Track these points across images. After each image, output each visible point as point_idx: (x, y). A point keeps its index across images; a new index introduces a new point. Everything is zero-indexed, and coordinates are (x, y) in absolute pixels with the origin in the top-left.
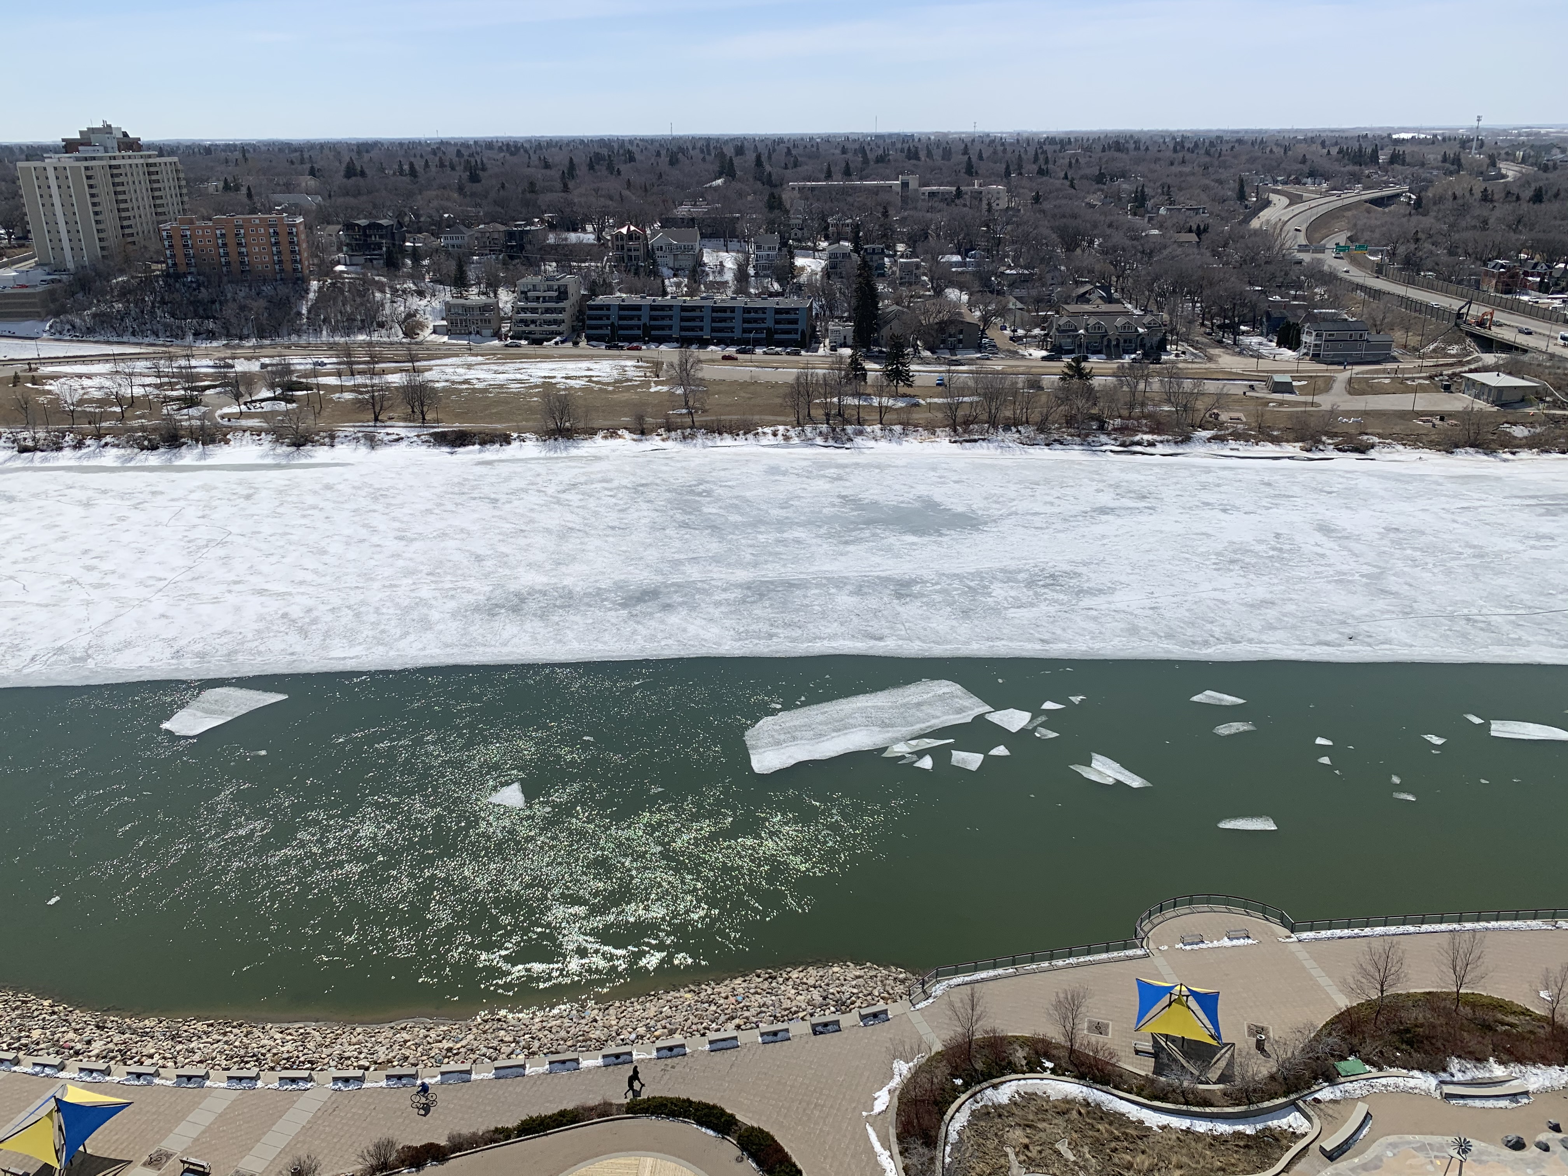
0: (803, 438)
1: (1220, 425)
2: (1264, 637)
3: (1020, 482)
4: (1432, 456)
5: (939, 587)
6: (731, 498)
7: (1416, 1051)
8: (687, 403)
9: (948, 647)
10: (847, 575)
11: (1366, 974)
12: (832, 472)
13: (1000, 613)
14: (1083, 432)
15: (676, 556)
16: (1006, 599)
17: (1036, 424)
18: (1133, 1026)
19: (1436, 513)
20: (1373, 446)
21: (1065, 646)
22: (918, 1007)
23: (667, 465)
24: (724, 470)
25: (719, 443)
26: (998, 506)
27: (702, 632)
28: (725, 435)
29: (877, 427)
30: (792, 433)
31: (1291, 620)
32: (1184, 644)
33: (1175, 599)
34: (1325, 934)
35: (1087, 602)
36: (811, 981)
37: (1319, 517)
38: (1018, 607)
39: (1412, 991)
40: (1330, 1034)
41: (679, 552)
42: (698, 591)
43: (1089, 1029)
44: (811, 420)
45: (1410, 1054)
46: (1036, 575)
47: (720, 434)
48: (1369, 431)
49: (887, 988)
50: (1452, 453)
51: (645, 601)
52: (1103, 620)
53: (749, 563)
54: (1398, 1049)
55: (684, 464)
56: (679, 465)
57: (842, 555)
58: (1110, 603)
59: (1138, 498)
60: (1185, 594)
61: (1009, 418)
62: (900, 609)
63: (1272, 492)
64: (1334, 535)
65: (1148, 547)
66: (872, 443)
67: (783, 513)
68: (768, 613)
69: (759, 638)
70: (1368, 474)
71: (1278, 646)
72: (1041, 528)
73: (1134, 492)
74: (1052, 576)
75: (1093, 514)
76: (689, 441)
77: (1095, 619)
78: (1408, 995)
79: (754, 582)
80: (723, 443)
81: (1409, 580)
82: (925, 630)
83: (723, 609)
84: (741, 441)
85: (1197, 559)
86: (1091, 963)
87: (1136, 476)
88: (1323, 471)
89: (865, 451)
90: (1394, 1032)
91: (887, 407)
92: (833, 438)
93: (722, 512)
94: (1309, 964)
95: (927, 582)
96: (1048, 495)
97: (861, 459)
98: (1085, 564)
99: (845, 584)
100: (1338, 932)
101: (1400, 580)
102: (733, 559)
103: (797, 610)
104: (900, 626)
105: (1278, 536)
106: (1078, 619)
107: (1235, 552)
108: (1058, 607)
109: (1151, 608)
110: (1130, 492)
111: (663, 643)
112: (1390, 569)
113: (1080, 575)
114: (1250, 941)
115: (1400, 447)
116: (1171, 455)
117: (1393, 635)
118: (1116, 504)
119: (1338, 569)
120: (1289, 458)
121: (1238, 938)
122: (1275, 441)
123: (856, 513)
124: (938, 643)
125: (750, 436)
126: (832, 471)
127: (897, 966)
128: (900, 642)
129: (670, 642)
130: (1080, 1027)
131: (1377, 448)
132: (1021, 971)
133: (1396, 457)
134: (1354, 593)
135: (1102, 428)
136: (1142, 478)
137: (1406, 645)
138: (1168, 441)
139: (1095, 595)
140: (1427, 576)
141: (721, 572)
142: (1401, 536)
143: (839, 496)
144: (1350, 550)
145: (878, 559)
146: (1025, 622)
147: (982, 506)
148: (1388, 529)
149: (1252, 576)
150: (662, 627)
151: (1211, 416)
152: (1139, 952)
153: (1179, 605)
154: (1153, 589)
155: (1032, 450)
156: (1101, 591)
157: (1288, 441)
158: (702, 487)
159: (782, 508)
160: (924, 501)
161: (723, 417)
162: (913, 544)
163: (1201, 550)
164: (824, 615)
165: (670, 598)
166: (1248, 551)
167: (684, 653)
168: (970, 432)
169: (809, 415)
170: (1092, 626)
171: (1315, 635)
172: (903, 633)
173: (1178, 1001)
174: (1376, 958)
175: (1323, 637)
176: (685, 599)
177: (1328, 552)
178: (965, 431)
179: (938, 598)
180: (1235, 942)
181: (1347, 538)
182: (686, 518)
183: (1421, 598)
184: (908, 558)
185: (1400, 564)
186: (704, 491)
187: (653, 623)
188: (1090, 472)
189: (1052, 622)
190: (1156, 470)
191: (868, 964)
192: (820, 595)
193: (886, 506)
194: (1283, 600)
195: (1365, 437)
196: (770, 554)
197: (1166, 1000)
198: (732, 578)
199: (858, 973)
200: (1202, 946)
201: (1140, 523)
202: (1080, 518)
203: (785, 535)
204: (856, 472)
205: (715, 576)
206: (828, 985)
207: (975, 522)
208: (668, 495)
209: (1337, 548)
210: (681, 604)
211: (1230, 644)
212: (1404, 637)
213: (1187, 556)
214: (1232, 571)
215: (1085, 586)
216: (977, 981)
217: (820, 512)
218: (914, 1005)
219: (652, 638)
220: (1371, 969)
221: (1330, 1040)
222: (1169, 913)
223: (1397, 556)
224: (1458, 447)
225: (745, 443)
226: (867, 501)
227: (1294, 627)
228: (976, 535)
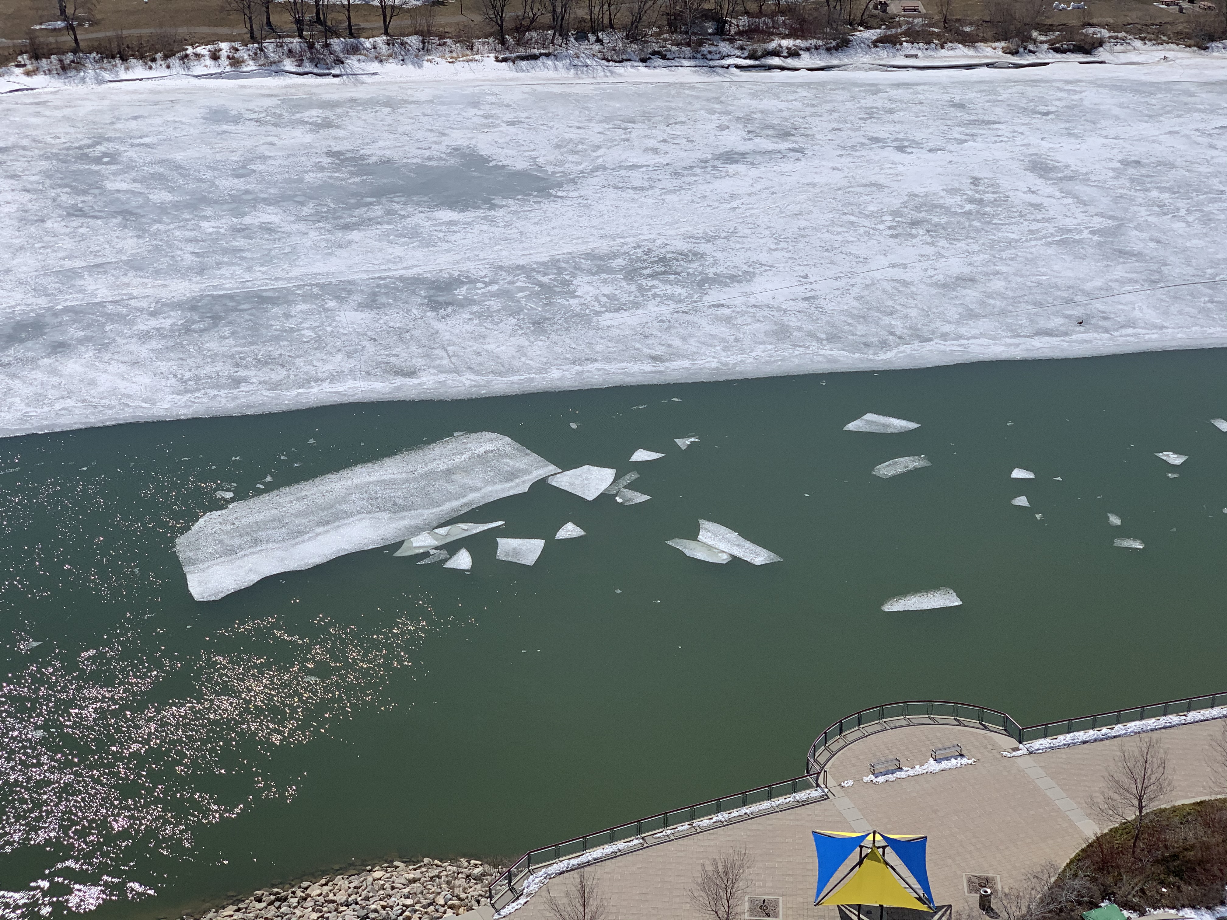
0: (262, 61)
1: (888, 21)
2: (963, 331)
3: (606, 120)
4: (1180, 54)
5: (494, 288)
6: (151, 163)
7: (1186, 883)
8: (63, 11)
9: (515, 378)
10: (351, 278)
11: (1119, 787)
12: (313, 114)
13: (590, 322)
14: (694, 38)
15: (68, 264)
16: (597, 299)
17: (624, 28)
18: (812, 899)
19: (1187, 136)
20: (1101, 43)
21: (686, 363)
22: (503, 912)
23: (38, 114)
24: (135, 118)
25: (123, 75)
26: (576, 158)
27: (122, 385)
28: (133, 61)
29: (381, 40)
30: (243, 54)
31: (998, 304)
32: (854, 348)
33: (838, 284)
34: (1063, 739)
35: (715, 295)
36: (341, 897)
37: (1032, 150)
38: (617, 310)
39: (1178, 803)
40: (1076, 875)
41: (71, 257)
42: (111, 318)
43: (751, 910)
44: (273, 31)
45: (1179, 887)
46: (639, 259)
47: (124, 59)
48: (1095, 21)
49: (457, 891)
50: (1206, 48)
51: (21, 341)
52: (739, 321)
53: (190, 269)
54: (1163, 883)
55: (67, 112)
56: (58, 114)
57: (340, 246)
58: (747, 295)
59: (778, 136)
60: (851, 275)
61: (584, 20)
62: (439, 326)
63: (967, 117)
64: (1053, 175)
65: (795, 208)
66: (374, 66)
67: (240, 184)
68: (230, 346)
69: (218, 387)
70: (1098, 84)
71: (983, 341)
72: (642, 189)
73: (773, 127)
74: (663, 260)
75: (717, 163)
76: (72, 73)
77: (728, 320)
78: (1174, 809)
79: (202, 297)
80: (130, 75)
81: (1156, 234)
82: (479, 354)
83: (154, 344)
84: (159, 70)
85: (867, 223)
86: (748, 818)
87: (774, 102)
88: (1034, 82)
89: (365, 78)
90: (1157, 862)
91: (393, 7)
92: (311, 60)
93: (137, 186)
94: (1045, 783)
95: (476, 281)
96: (648, 137)
97: (360, 93)
98: (709, 239)
99: (350, 292)
100: (1081, 735)
101: (1145, 235)
102: (164, 262)
103: (277, 339)
104: (439, 352)
105: (976, 181)
106: (703, 322)
107: (918, 208)
108: (673, 306)
109: (806, 299)
110: (767, 127)
111: (58, 407)
112: (1130, 221)
113: (702, 256)
114: (964, 761)
115: (1138, 43)
116: (822, 69)
117: (1137, 314)
118: (748, 146)
119: (1060, 224)
120: (988, 65)
121: (948, 759)
122: (968, 40)
123: (357, 180)
124: (499, 374)
125: (174, 62)
126: (314, 112)
127: (469, 857)
128: (442, 377)
129: (70, 403)
130: (738, 909)
131: (1107, 46)
132: (650, 840)
133: (1133, 57)
134: (1083, 258)
135: (721, 32)
136: (783, 105)
137: (1155, 326)
138: (817, 48)
139: (726, 285)
140: (1179, 226)
141: (144, 285)
142: (1143, 171)
143: (329, 154)
144: (1076, 197)
145: (399, 251)
146: (628, 332)
147: (552, 158)
148: (1125, 163)
149: (943, 243)
150: (55, 380)
151: (876, 8)
152: (814, 793)
153: (845, 292)
154: (806, 270)
155: (620, 69)
156: (734, 278)
157: (985, 40)
158: (101, 148)
159: (238, 176)
160: (463, 156)
161: (125, 32)
162: (451, 223)
163: (871, 208)
164: (319, 343)
165: (63, 333)
166: (936, 206)
167: (94, 419)
168: (526, 44)
169: (269, 23)
170: (723, 330)
171: (1031, 321)
172: (445, 362)
173: (872, 856)
174: (1131, 764)
175: (1043, 323)
176: (88, 333)
177: (1046, 202)
178: (518, 43)
179: (495, 304)
180: (945, 764)
181: (1071, 178)
182: (78, 200)
183: (1172, 259)
184: (445, 246)
185: (1143, 212)
186: (105, 155)
187: (38, 375)
188: (708, 100)
189: (667, 329)
190: (803, 92)
191: (426, 860)
192: (311, 312)
193: (406, 165)
194: (987, 274)
195: (1091, 30)
196: (225, 251)
197: (854, 856)
198: (165, 294)
199: (411, 876)
200: (899, 774)
201: (783, 174)
202: (698, 171)
203: (247, 220)
204: (353, 113)
205: (135, 293)
206: (367, 899)
207: (543, 184)
208: (45, 164)
209: (1058, 194)
210: (82, 341)
211: (916, 344)
212: (1152, 316)
213: (852, 218)
214: (914, 236)
215: (711, 272)
216: (588, 864)
217: (301, 180)
218: (498, 911)
219: (39, 399)
220: (1126, 781)
221: (1076, 883)
222: (852, 734)
223: (1140, 200)
224: (1212, 40)
225: (167, 72)
226: (373, 159)
227: (1003, 312)
228: (548, 206)
